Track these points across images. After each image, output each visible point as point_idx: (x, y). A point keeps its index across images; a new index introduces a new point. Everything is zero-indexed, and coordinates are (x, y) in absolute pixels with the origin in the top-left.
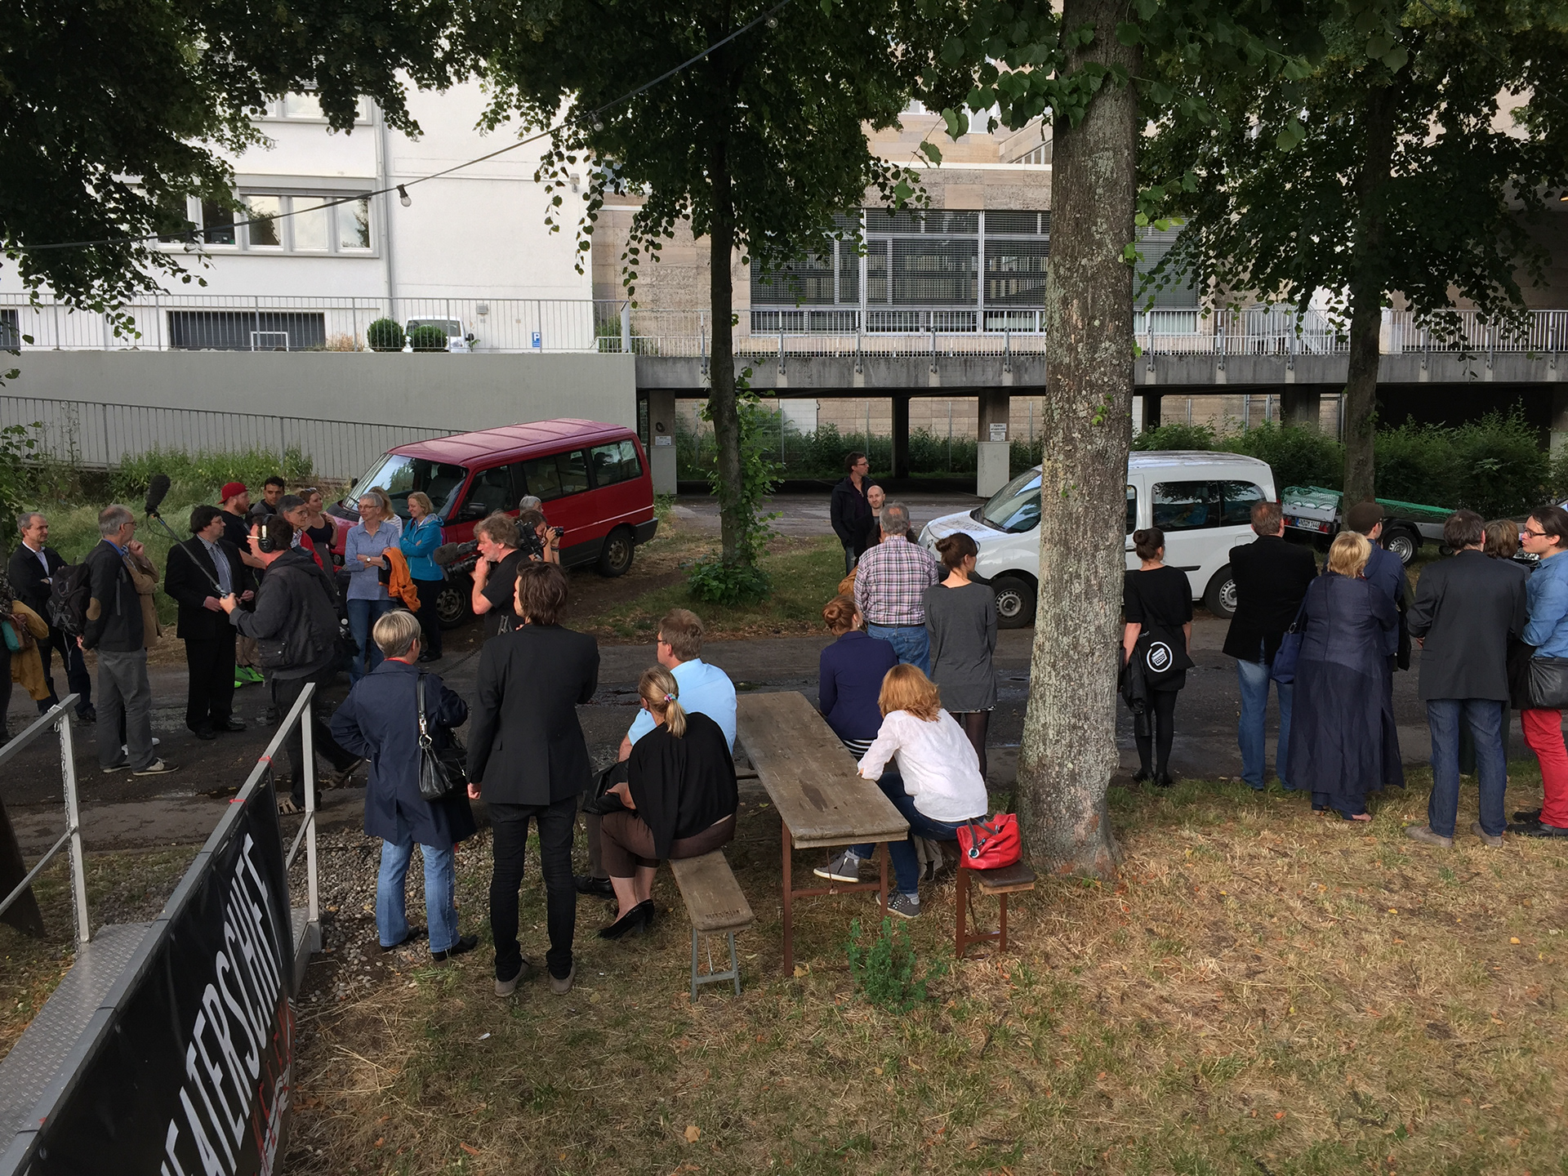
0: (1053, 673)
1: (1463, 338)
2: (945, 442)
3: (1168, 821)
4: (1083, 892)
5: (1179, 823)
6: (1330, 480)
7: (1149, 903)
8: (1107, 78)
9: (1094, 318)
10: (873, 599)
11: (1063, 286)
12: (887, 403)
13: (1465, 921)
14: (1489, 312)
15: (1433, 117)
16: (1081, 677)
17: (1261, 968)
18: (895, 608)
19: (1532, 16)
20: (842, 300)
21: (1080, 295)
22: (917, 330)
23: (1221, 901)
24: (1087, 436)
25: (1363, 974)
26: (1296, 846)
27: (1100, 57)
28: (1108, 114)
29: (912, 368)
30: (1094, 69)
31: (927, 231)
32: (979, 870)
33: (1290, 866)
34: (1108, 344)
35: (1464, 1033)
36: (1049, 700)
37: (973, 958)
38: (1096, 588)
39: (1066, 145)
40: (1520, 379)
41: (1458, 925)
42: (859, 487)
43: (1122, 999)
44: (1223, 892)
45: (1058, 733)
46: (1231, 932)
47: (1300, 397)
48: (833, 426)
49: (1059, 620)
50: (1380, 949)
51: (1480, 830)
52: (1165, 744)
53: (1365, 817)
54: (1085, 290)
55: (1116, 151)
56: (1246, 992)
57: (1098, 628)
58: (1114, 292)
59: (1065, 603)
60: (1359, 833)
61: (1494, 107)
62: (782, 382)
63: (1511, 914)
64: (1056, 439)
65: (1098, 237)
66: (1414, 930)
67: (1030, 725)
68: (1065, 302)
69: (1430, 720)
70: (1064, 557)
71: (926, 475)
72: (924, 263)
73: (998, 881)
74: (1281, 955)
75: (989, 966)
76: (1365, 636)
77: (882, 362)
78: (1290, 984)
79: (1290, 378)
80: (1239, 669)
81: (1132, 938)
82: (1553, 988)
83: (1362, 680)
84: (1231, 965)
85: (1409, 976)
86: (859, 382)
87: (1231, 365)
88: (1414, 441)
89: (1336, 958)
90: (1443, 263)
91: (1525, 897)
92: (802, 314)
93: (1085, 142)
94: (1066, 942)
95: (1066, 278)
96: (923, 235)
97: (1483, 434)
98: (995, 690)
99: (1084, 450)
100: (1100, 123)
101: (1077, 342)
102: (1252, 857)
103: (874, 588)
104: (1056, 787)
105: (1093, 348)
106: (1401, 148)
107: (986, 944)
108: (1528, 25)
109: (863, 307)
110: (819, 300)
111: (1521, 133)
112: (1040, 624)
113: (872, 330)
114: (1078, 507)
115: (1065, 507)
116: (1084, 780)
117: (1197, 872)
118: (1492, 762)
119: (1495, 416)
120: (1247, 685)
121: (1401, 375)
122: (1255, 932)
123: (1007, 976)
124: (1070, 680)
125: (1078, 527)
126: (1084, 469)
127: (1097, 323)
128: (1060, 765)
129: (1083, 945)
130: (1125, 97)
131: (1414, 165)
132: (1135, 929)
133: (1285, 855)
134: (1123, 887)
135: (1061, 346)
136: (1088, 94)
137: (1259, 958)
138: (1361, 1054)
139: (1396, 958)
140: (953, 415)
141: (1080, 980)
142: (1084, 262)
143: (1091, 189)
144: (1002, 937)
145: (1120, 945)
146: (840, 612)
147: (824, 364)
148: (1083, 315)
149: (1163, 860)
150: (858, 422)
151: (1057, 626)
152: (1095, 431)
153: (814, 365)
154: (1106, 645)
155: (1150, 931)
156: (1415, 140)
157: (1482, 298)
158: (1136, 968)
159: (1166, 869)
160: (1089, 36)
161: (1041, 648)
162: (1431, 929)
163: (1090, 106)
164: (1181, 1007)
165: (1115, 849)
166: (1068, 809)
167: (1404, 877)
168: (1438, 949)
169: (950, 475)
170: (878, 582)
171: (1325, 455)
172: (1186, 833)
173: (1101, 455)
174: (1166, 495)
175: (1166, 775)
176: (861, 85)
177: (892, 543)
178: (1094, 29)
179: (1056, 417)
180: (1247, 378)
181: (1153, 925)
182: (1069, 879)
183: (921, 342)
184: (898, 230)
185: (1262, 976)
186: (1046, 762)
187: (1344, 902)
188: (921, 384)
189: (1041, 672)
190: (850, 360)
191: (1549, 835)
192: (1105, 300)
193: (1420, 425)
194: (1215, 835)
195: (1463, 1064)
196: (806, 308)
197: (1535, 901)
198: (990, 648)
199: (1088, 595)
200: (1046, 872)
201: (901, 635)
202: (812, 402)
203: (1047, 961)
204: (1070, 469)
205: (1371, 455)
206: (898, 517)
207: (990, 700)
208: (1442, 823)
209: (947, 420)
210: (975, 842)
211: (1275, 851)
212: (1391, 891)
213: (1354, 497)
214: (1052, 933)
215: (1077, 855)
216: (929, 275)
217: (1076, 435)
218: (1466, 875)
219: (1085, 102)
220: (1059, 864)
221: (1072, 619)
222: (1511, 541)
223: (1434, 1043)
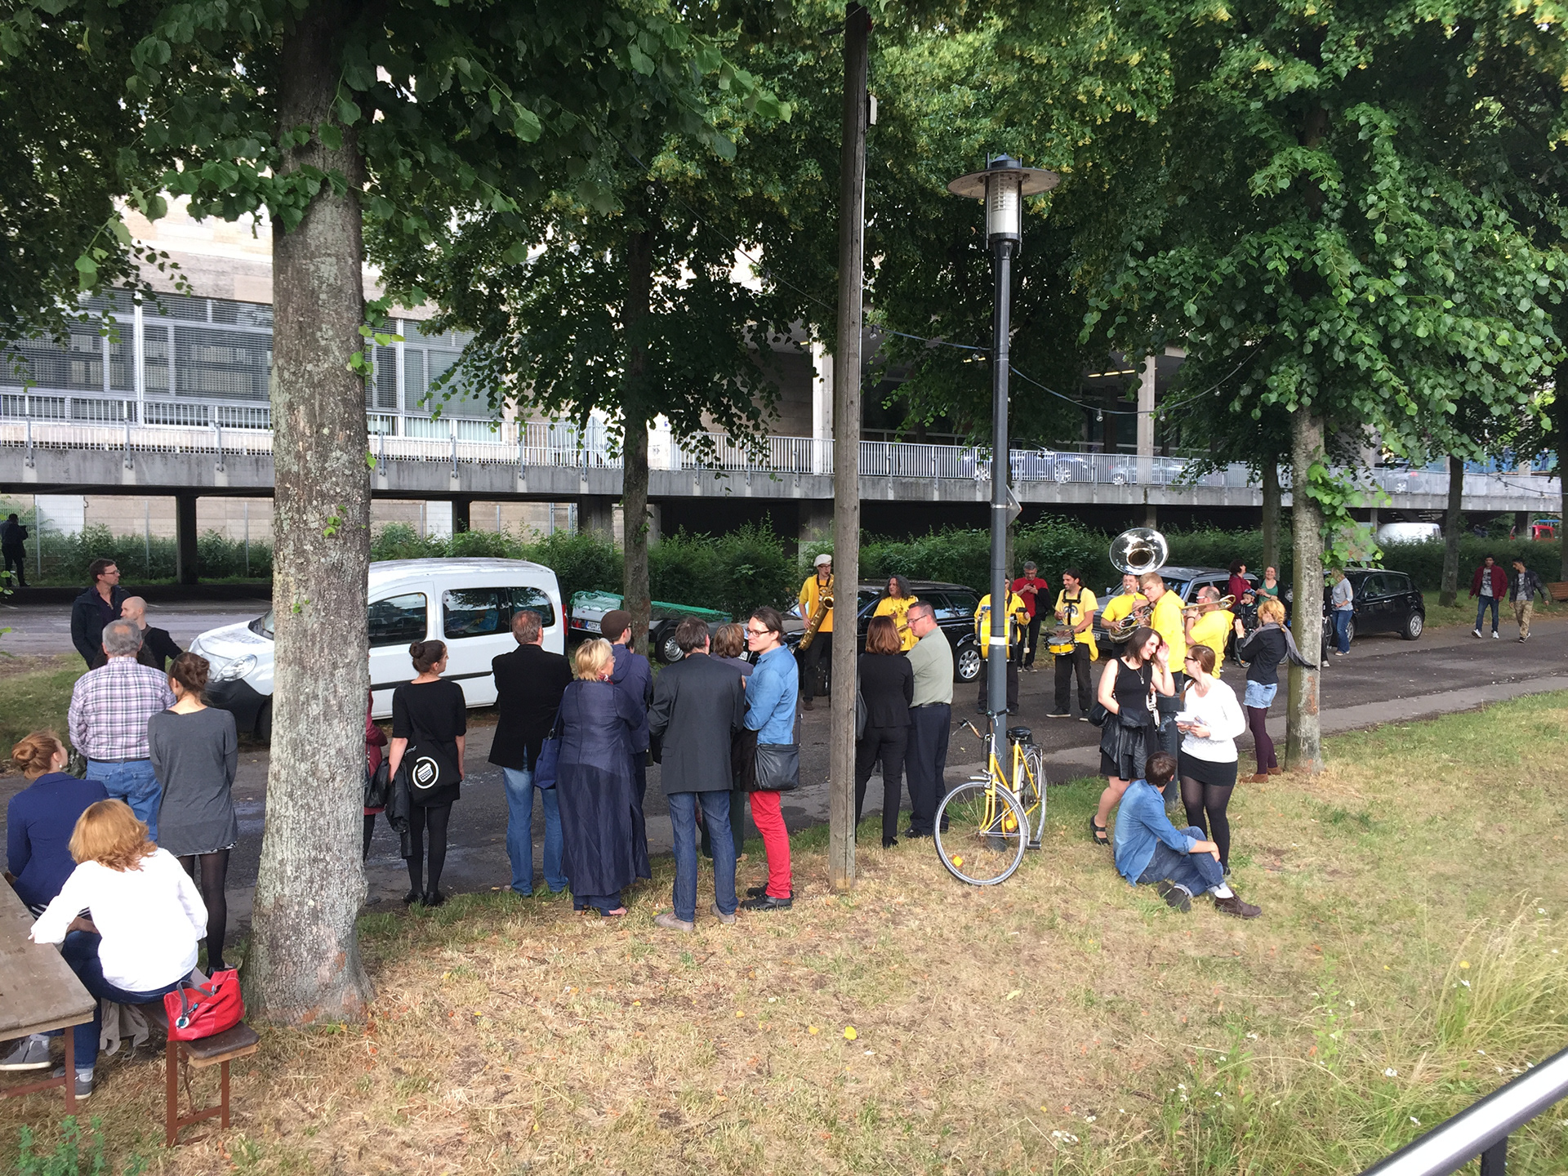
0: (291, 804)
1: (718, 459)
2: (242, 546)
3: (433, 942)
4: (325, 1040)
5: (443, 943)
6: (613, 585)
7: (398, 1040)
8: (325, 183)
9: (322, 426)
10: (92, 730)
11: (288, 390)
12: (171, 501)
13: (700, 1002)
14: (737, 437)
15: (684, 263)
16: (321, 805)
17: (508, 1089)
18: (119, 740)
19: (752, 185)
20: (113, 387)
21: (307, 401)
22: (206, 424)
23: (474, 1023)
24: (320, 548)
25: (606, 1075)
26: (555, 950)
27: (317, 161)
28: (328, 219)
29: (194, 466)
30: (313, 173)
31: (215, 320)
32: (188, 1041)
33: (547, 973)
34: (339, 453)
35: (693, 1118)
36: (286, 833)
37: (189, 1143)
38: (335, 708)
39: (285, 246)
40: (772, 495)
41: (693, 1008)
42: (107, 598)
43: (360, 1154)
44: (478, 1013)
45: (298, 868)
46: (482, 1055)
47: (593, 507)
48: (103, 526)
49: (296, 745)
50: (623, 1046)
51: (716, 910)
52: (437, 861)
53: (621, 911)
54: (312, 396)
55: (339, 257)
56: (492, 1117)
57: (340, 751)
58: (344, 401)
59: (302, 727)
60: (614, 929)
61: (732, 260)
62: (30, 477)
63: (738, 988)
64: (286, 551)
65: (323, 343)
66: (655, 1020)
67: (265, 863)
68: (291, 407)
69: (671, 812)
70: (300, 677)
71: (220, 581)
72: (212, 354)
73: (210, 1051)
74: (529, 1069)
75: (207, 1149)
76: (612, 737)
77: (158, 457)
78: (536, 1099)
79: (584, 489)
80: (506, 779)
81: (377, 1082)
82: (770, 1055)
83: (613, 778)
84: (479, 1091)
85: (647, 1066)
86: (129, 478)
87: (531, 473)
88: (685, 549)
89: (581, 1065)
90: (697, 392)
91: (749, 970)
92: (62, 400)
93: (305, 245)
94: (302, 1101)
95: (291, 382)
96: (210, 324)
97: (741, 543)
98: (235, 824)
99: (318, 563)
100: (321, 227)
101: (306, 450)
102: (511, 969)
103: (93, 718)
104: (296, 930)
105: (324, 457)
106: (658, 288)
107: (206, 1122)
108: (750, 192)
109: (140, 395)
110: (87, 386)
111: (755, 285)
112: (275, 750)
113: (151, 422)
114: (312, 623)
115: (299, 623)
116: (328, 917)
117: (452, 996)
118: (724, 843)
119: (749, 527)
120: (512, 793)
121: (679, 489)
122: (506, 1050)
123: (228, 1155)
124: (310, 809)
125: (314, 644)
126: (319, 582)
127: (326, 431)
128: (300, 904)
129: (321, 1101)
130: (346, 205)
131: (669, 304)
132: (382, 1071)
133: (543, 962)
134: (372, 1027)
135: (289, 453)
136: (306, 196)
137: (507, 1078)
138: (598, 1160)
139: (637, 1051)
140: (249, 516)
141: (313, 1143)
142: (310, 367)
143: (313, 294)
144: (224, 1110)
145: (363, 1093)
146: (35, 751)
147: (84, 457)
148: (311, 422)
149: (420, 989)
150: (136, 522)
151: (294, 751)
152: (329, 543)
153: (72, 458)
154: (348, 768)
155: (398, 1071)
156: (670, 282)
157: (730, 424)
158: (378, 1115)
159: (420, 998)
160: (305, 139)
161: (277, 778)
162: (669, 1016)
163: (308, 209)
164: (425, 1148)
165: (366, 985)
166: (309, 950)
167: (650, 968)
168: (674, 1035)
169: (248, 581)
170: (97, 712)
171: (611, 561)
172: (448, 954)
173: (336, 569)
174: (467, 602)
175: (437, 893)
176: (110, 158)
177: (116, 666)
178: (310, 132)
179: (286, 528)
180: (546, 488)
181: (401, 1064)
182: (312, 1028)
183: (207, 437)
184: (183, 317)
185: (509, 1097)
186: (284, 902)
187: (593, 1003)
188: (206, 483)
189: (278, 804)
190: (117, 454)
191: (773, 907)
192: (335, 409)
193: (690, 534)
194: (478, 952)
195: (690, 1149)
196: (68, 395)
197: (759, 972)
198: (229, 780)
199: (327, 716)
200: (284, 1025)
201: (128, 771)
202: (78, 499)
203: (277, 1129)
204: (302, 583)
205: (646, 562)
206: (125, 636)
207: (228, 838)
208: (686, 910)
209: (243, 522)
210: (185, 1010)
211: (533, 959)
212: (637, 983)
213: (633, 601)
214: (287, 1094)
215: (321, 1000)
216: (220, 366)
217: (308, 547)
218: (703, 956)
219: (302, 204)
220: (300, 1014)
221: (310, 743)
222: (736, 642)
223: (666, 1133)
